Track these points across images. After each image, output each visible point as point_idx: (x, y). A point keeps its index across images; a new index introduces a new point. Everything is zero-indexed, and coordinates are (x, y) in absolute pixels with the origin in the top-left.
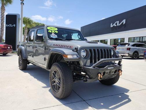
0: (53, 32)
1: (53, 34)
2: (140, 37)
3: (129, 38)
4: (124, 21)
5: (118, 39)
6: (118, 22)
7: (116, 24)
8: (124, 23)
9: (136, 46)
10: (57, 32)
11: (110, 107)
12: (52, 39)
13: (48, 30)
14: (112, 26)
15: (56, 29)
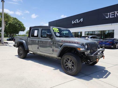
0: (57, 31)
1: (57, 33)
2: (93, 31)
3: (85, 32)
4: (82, 20)
5: (78, 32)
6: (77, 20)
7: (76, 21)
8: (82, 21)
9: (93, 38)
10: (59, 31)
11: (104, 77)
12: (57, 36)
13: (54, 30)
14: (73, 23)
15: (58, 29)
